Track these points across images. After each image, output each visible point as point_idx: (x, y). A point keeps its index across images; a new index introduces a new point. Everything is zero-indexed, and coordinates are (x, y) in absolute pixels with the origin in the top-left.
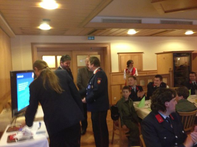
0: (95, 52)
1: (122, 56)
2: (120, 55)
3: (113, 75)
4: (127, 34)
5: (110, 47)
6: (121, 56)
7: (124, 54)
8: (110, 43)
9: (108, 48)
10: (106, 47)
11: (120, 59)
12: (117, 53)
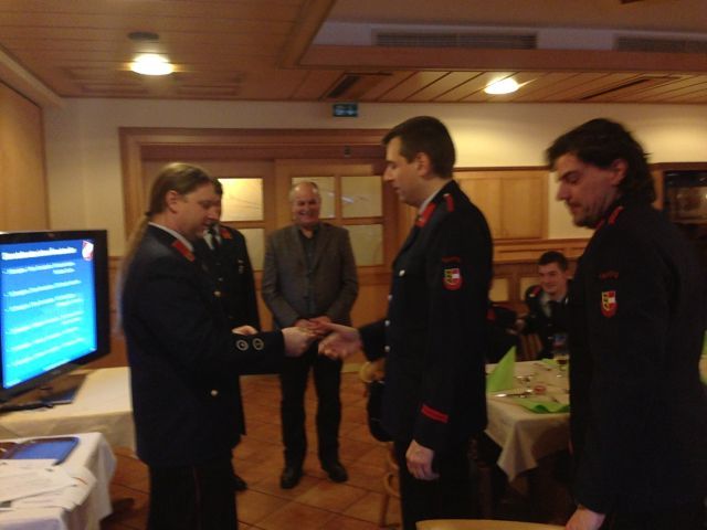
4: (486, 94)
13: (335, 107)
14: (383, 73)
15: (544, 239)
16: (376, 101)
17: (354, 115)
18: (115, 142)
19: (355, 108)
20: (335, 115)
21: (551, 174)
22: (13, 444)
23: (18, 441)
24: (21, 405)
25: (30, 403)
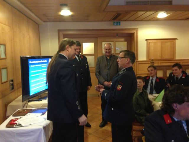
0: (122, 38)
1: (152, 42)
2: (149, 41)
4: (157, 18)
5: (137, 33)
6: (149, 43)
8: (138, 29)
9: (135, 34)
10: (133, 33)
11: (148, 45)
12: (145, 40)
13: (114, 23)
14: (128, 13)
15: (174, 59)
16: (126, 21)
17: (119, 25)
18: (57, 33)
19: (120, 23)
20: (114, 25)
21: (177, 41)
22: (32, 110)
23: (33, 109)
24: (34, 100)
25: (36, 99)
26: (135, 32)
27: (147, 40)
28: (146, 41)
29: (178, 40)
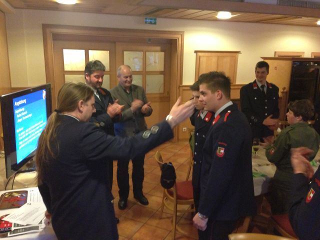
0: (157, 46)
1: (203, 56)
2: (200, 54)
3: (183, 90)
4: (216, 18)
5: (182, 40)
6: (200, 57)
7: (207, 54)
8: (183, 32)
9: (179, 42)
10: (176, 40)
11: (198, 61)
12: (194, 51)
13: (146, 19)
14: (174, 9)
15: (234, 84)
16: (166, 17)
18: (41, 31)
21: (239, 55)
24: (24, 170)
26: (180, 37)
27: (196, 52)
28: (195, 54)
29: (241, 53)
